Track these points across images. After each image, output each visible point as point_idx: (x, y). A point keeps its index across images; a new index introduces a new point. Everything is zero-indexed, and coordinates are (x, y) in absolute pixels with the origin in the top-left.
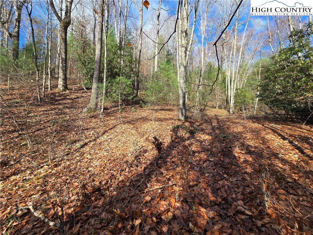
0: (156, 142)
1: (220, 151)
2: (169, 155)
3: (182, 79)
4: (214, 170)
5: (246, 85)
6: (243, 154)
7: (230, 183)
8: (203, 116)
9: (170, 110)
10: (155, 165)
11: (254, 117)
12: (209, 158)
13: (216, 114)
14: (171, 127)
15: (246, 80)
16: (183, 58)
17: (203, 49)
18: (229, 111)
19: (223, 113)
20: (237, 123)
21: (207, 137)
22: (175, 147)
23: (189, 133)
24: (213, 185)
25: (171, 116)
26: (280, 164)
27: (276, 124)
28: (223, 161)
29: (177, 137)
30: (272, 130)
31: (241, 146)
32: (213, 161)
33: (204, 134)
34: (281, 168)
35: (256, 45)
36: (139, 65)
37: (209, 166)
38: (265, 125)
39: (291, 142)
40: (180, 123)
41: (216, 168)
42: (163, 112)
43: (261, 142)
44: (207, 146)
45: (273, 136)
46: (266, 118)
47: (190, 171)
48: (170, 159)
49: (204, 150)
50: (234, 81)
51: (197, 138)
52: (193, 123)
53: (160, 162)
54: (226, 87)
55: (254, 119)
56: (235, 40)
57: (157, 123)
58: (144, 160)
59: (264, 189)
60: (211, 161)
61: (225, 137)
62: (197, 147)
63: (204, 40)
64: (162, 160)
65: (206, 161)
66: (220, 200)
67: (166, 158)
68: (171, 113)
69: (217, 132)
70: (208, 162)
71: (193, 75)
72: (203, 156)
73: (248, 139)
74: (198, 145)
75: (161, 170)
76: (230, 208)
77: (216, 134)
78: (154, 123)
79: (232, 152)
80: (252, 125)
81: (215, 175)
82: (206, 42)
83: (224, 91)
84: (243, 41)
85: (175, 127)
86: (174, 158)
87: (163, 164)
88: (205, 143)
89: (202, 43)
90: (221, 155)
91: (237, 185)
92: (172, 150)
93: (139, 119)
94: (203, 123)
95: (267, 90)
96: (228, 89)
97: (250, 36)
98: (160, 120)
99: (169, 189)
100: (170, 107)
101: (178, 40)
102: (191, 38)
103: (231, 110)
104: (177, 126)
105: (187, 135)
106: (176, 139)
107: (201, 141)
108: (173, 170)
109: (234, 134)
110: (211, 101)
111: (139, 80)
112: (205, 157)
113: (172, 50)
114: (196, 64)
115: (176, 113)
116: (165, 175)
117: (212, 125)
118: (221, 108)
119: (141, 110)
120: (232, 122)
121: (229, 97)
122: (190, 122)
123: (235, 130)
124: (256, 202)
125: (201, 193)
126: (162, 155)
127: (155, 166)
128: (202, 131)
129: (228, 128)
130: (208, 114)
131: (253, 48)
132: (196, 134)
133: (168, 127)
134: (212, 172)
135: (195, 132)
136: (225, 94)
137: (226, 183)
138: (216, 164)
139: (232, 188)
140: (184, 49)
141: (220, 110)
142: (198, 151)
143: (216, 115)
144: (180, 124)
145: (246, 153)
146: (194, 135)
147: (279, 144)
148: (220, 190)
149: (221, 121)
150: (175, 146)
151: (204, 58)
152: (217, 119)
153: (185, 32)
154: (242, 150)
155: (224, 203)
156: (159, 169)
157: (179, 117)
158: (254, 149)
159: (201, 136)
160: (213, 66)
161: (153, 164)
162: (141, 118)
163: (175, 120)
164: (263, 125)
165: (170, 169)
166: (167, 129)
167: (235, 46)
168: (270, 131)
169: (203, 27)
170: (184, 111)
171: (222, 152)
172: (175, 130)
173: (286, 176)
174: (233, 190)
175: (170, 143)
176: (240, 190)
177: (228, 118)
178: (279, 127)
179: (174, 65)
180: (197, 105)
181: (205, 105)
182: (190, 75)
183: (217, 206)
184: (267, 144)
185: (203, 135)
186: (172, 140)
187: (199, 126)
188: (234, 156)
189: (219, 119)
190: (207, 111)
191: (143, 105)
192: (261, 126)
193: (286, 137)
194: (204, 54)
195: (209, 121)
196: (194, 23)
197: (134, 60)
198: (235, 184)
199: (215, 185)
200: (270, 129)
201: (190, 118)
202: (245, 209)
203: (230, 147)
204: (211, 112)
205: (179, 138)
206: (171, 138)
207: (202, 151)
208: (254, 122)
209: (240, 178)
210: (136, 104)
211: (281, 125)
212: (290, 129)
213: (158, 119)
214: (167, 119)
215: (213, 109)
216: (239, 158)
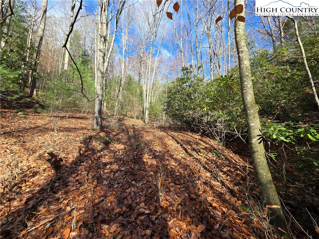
0: (52, 158)
1: (131, 159)
2: (72, 173)
3: (99, 84)
4: (124, 179)
5: (157, 100)
6: (150, 159)
7: (137, 189)
8: (121, 126)
9: (83, 118)
10: (49, 190)
11: (162, 127)
12: (121, 167)
13: (134, 123)
14: (81, 138)
15: (158, 96)
16: (101, 63)
17: (124, 61)
18: (144, 121)
19: (139, 123)
20: (149, 132)
21: (122, 147)
22: (83, 162)
23: (104, 144)
24: (121, 195)
25: (83, 126)
26: (174, 163)
27: (175, 132)
28: (133, 169)
29: (88, 149)
30: (172, 137)
31: (150, 152)
32: (123, 170)
33: (119, 143)
34: (174, 166)
35: (164, 70)
36: (37, 56)
37: (119, 176)
38: (168, 133)
39: (181, 145)
40: (93, 134)
41: (126, 177)
42: (74, 120)
43: (164, 147)
44: (121, 155)
45: (172, 142)
46: (170, 128)
47: (98, 186)
48: (74, 178)
49: (117, 160)
50: (149, 95)
51: (112, 149)
52: (110, 132)
53: (57, 184)
54: (143, 99)
55: (162, 128)
56: (150, 62)
57: (62, 133)
58: (29, 188)
59: (159, 186)
60: (122, 171)
61: (138, 145)
62: (110, 159)
63: (125, 52)
64: (61, 181)
65: (117, 172)
66: (124, 209)
67: (68, 178)
68: (84, 121)
69: (133, 141)
70: (119, 172)
71: (113, 83)
72: (115, 167)
73: (155, 146)
74: (111, 156)
75: (56, 196)
76: (133, 214)
77: (131, 143)
78: (56, 134)
79: (142, 158)
80: (160, 133)
81: (124, 184)
82: (126, 55)
83: (141, 103)
84: (156, 64)
85: (86, 138)
86: (79, 175)
87: (62, 186)
88: (119, 153)
89: (123, 55)
90: (132, 163)
91: (142, 189)
92: (78, 167)
93: (31, 128)
94: (120, 133)
95: (170, 106)
96: (144, 101)
97: (161, 61)
98: (68, 130)
99: (64, 218)
100: (83, 115)
101: (97, 43)
102: (111, 46)
103: (146, 120)
104: (90, 137)
105: (101, 146)
106: (86, 152)
107: (115, 152)
108: (75, 190)
109: (146, 142)
110: (130, 111)
111: (35, 75)
112: (117, 167)
113: (90, 52)
114: (116, 73)
115: (90, 122)
116: (62, 200)
117: (128, 134)
118: (138, 119)
119: (37, 117)
120: (145, 131)
121: (145, 108)
122: (106, 132)
123: (147, 138)
124: (154, 200)
125: (107, 208)
126: (62, 175)
127: (48, 192)
128: (118, 141)
129: (142, 137)
130: (126, 123)
131: (163, 72)
132: (111, 144)
133: (77, 139)
134: (121, 182)
135: (110, 142)
136: (142, 106)
137: (133, 189)
138: (126, 173)
139: (138, 193)
140: (102, 54)
141: (137, 121)
142: (110, 162)
143: (133, 125)
144: (95, 134)
145: (153, 158)
146: (109, 146)
147: (175, 147)
148: (126, 199)
149: (137, 131)
150: (83, 160)
151: (125, 69)
152: (134, 128)
153: (104, 38)
154: (150, 155)
155: (128, 210)
156: (53, 195)
157: (93, 126)
158: (158, 154)
159: (117, 146)
160: (132, 79)
161: (45, 190)
162: (35, 128)
163: (89, 130)
164: (167, 134)
165: (71, 190)
166: (75, 141)
167: (150, 66)
168: (170, 138)
169: (124, 40)
170: (100, 120)
171: (134, 160)
172: (87, 141)
173: (176, 171)
174: (138, 195)
175: (77, 158)
176: (144, 192)
177: (143, 128)
178: (176, 134)
179: (91, 68)
180: (116, 115)
181: (124, 115)
182: (110, 83)
183: (121, 216)
184: (168, 148)
185: (119, 145)
186: (80, 154)
187: (116, 135)
188: (144, 162)
189: (135, 129)
190: (125, 121)
191: (39, 110)
192: (166, 134)
193: (179, 142)
194: (125, 66)
195: (125, 131)
196: (115, 33)
197: (29, 46)
198: (140, 188)
199: (122, 195)
200: (171, 136)
201: (107, 128)
202: (145, 209)
203: (141, 155)
204: (129, 122)
205: (90, 150)
206: (79, 152)
207: (114, 162)
208: (161, 131)
209: (145, 182)
210: (28, 108)
211: (177, 133)
212: (182, 136)
213: (65, 128)
214: (78, 129)
215: (131, 119)
216: (147, 163)
